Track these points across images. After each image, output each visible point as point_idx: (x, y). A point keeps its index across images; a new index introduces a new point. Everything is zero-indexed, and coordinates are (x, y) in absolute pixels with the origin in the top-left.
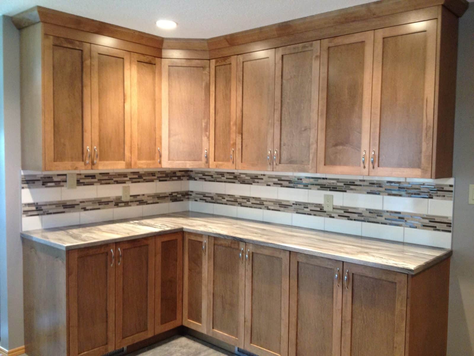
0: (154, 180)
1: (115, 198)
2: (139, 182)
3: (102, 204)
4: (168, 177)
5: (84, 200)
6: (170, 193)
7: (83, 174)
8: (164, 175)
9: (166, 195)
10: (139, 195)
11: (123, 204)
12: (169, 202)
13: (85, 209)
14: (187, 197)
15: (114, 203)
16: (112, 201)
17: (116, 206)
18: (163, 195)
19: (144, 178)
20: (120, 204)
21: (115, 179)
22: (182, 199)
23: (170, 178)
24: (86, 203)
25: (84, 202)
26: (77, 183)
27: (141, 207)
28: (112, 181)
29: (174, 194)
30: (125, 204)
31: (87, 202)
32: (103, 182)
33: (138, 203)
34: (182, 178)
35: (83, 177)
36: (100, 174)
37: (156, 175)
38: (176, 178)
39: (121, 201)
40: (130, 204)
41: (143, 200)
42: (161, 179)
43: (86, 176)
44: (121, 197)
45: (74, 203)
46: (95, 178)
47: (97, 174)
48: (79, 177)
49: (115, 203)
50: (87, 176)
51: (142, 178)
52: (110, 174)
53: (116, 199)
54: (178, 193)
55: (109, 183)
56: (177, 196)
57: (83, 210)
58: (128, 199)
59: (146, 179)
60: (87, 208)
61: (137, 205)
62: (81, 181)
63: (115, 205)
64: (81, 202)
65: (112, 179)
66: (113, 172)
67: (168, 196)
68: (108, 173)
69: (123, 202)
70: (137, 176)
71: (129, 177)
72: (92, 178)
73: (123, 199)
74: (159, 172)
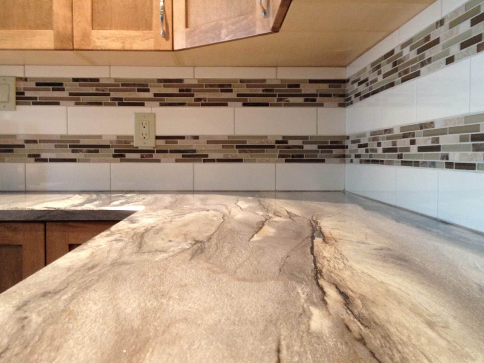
0: (229, 103)
1: (115, 139)
2: (182, 104)
3: (81, 151)
4: (274, 96)
5: (35, 138)
6: (280, 139)
7: (32, 79)
8: (260, 91)
9: (264, 143)
10: (183, 138)
11: (137, 156)
12: (276, 162)
13: (37, 158)
14: (336, 152)
15: (112, 151)
16: (108, 147)
17: (119, 159)
18: (257, 142)
19: (198, 95)
20: (128, 156)
21: (113, 95)
22: (319, 156)
23: (279, 100)
24: (42, 146)
25: (35, 142)
26: (17, 98)
27: (187, 166)
28: (107, 99)
29: (291, 143)
30: (142, 157)
31: (41, 141)
32: (82, 99)
33: (179, 156)
34: (319, 99)
35: (33, 85)
36: (75, 80)
37: (234, 89)
38: (301, 100)
39: (132, 146)
40: (155, 156)
41: (195, 151)
42: (250, 100)
43: (37, 84)
44: (132, 137)
45: (10, 142)
46: (63, 90)
47: (66, 79)
48: (22, 85)
49: (115, 151)
50: (42, 84)
51: (192, 95)
52: (101, 82)
53: (118, 142)
54: (305, 139)
55: (99, 104)
56: (302, 147)
57: (33, 159)
58: (150, 144)
59: (205, 99)
60: (43, 156)
61: (177, 161)
62: (28, 94)
63: (114, 156)
64: (28, 142)
65: (108, 95)
66: (110, 78)
67: (273, 147)
68: (97, 80)
69: (136, 151)
70: (175, 91)
71: (154, 90)
72: (54, 90)
73: (137, 143)
74: (242, 81)
